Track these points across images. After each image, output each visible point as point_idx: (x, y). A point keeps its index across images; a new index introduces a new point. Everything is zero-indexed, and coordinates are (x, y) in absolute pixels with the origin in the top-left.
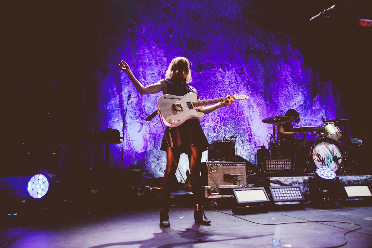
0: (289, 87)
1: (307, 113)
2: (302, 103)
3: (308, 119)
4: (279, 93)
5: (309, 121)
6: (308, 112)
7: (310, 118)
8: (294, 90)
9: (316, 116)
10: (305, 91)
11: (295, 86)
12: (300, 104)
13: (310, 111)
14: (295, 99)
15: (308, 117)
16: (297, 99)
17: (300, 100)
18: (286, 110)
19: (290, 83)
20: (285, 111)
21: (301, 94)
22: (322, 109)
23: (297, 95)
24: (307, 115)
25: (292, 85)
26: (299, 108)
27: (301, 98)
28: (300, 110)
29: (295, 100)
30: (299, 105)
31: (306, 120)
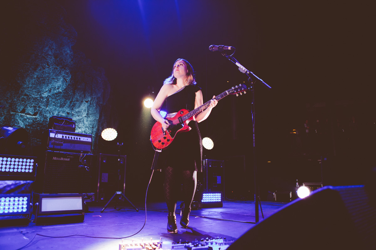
0: (47, 68)
1: (65, 104)
2: (60, 90)
3: (65, 111)
4: (29, 72)
5: (65, 114)
6: (67, 103)
7: (67, 111)
8: (54, 73)
9: (75, 109)
10: (68, 76)
11: (57, 68)
12: (58, 91)
13: (69, 101)
14: (51, 84)
15: (64, 108)
16: (54, 84)
17: (59, 86)
18: (33, 96)
19: (49, 64)
20: (31, 96)
21: (62, 79)
22: (85, 102)
23: (56, 80)
24: (64, 106)
25: (52, 66)
26: (54, 95)
27: (61, 84)
28: (55, 98)
29: (52, 86)
30: (55, 92)
31: (61, 112)
